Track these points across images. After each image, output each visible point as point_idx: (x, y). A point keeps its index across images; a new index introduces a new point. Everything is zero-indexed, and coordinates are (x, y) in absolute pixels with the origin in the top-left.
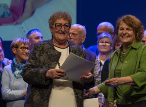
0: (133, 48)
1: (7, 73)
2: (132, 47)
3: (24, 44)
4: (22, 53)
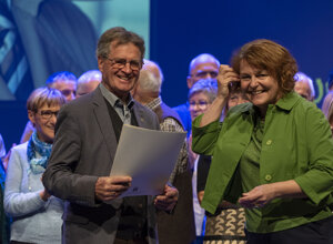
0: (279, 109)
1: (17, 159)
2: (278, 107)
3: (49, 106)
4: (45, 124)
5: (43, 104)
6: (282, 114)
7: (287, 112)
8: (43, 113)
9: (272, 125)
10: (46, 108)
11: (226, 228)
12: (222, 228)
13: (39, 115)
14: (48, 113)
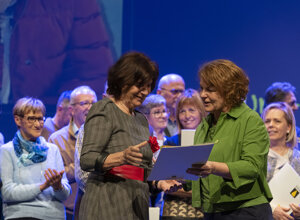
0: (229, 117)
1: (8, 155)
2: (228, 115)
3: (34, 112)
4: (30, 127)
5: (29, 111)
6: (231, 121)
7: (235, 119)
8: (29, 118)
9: (222, 129)
10: (31, 115)
11: (179, 211)
12: (176, 211)
13: (25, 120)
14: (32, 118)
